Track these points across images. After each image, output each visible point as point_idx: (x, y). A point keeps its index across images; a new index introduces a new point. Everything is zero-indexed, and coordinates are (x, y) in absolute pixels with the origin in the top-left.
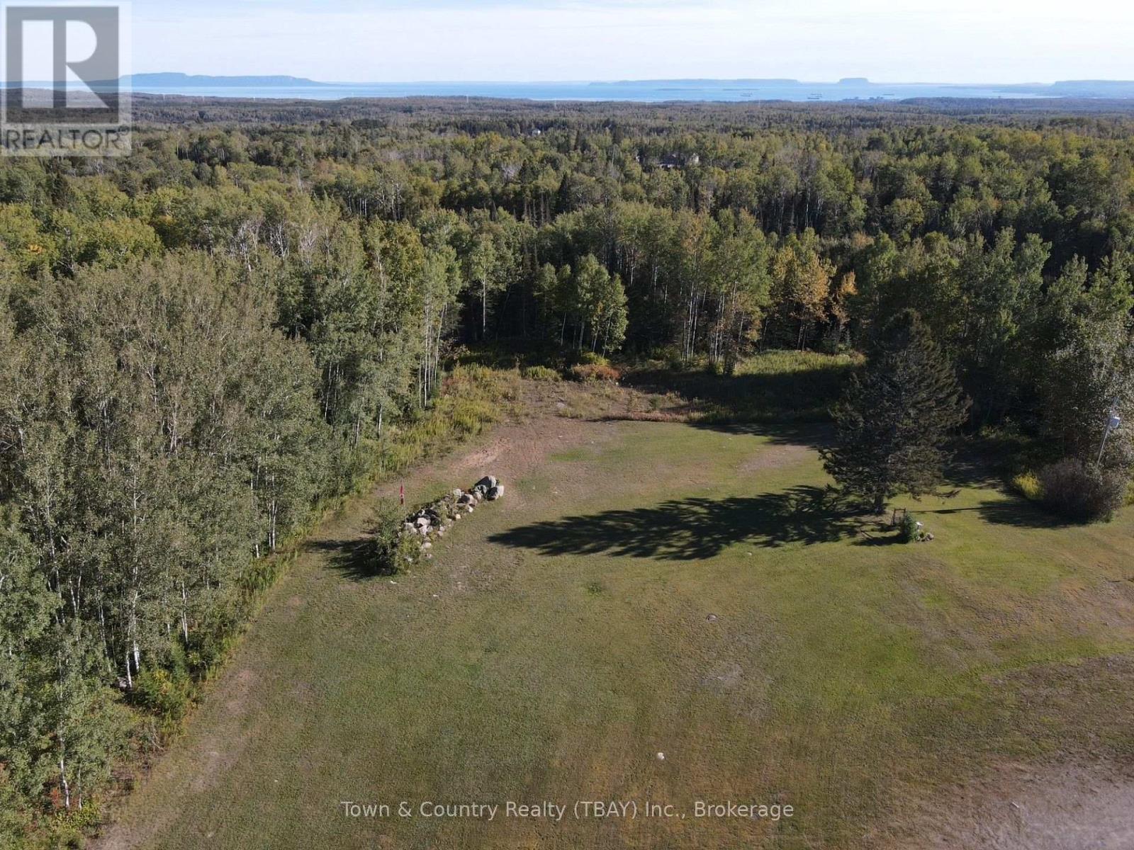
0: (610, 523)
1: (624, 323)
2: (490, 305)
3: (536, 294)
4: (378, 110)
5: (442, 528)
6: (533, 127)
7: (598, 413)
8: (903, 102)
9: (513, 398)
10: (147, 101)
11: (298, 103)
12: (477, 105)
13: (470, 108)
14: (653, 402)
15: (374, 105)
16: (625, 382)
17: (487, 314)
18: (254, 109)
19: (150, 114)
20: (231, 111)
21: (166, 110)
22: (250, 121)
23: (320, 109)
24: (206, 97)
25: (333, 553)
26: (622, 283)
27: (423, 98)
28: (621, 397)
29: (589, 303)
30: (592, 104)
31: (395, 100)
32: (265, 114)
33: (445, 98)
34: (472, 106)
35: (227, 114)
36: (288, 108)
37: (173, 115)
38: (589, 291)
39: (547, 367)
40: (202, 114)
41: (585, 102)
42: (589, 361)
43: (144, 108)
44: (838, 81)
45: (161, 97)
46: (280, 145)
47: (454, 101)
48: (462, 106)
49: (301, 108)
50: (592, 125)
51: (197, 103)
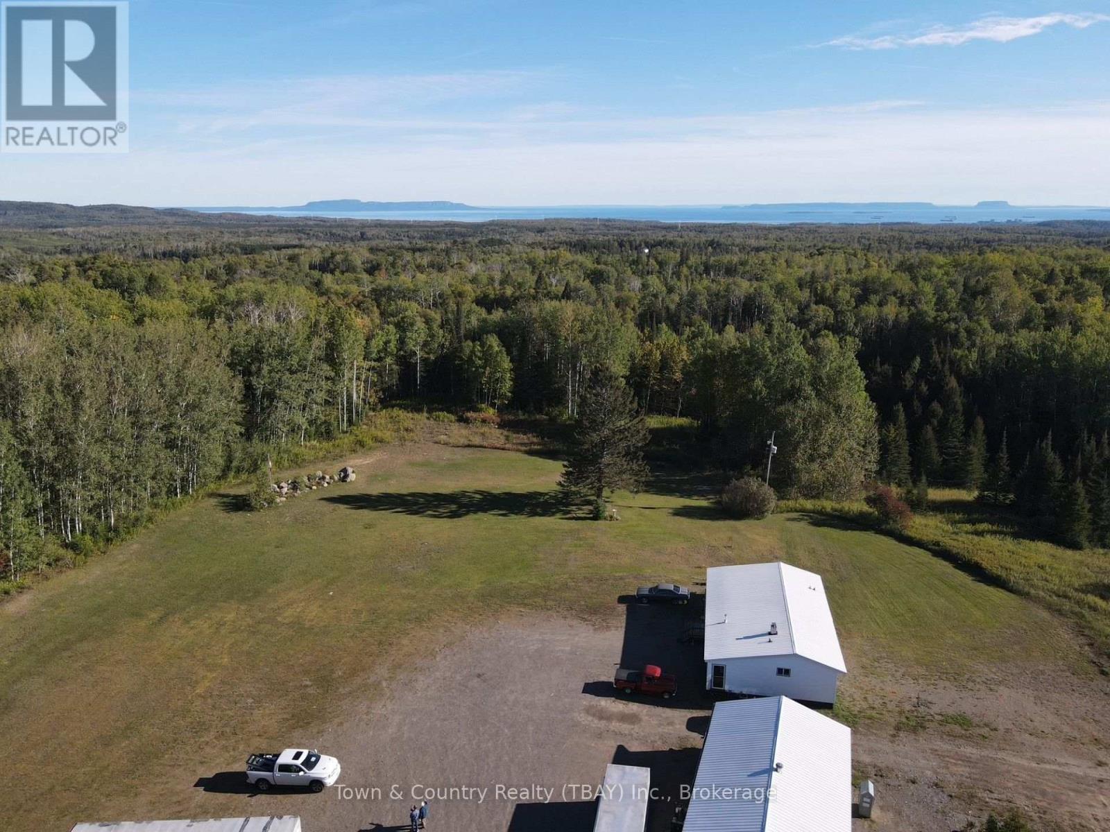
0: (409, 498)
1: (509, 384)
2: (422, 369)
3: (457, 362)
4: (515, 230)
5: (298, 492)
6: (643, 246)
7: (463, 441)
8: (1040, 224)
9: (411, 431)
10: (322, 223)
11: (447, 224)
12: (606, 226)
13: (598, 228)
14: (507, 438)
15: (513, 226)
16: (501, 426)
17: (421, 376)
18: (406, 230)
19: (320, 235)
20: (387, 231)
21: (334, 231)
22: (402, 240)
23: (463, 230)
24: (372, 220)
25: (225, 500)
26: (507, 354)
27: (557, 220)
28: (496, 435)
29: (480, 367)
30: (715, 226)
31: (533, 221)
32: (416, 234)
33: (578, 220)
34: (601, 227)
35: (384, 234)
36: (436, 229)
37: (339, 235)
38: (480, 359)
39: (448, 412)
40: (362, 234)
41: (709, 224)
42: (479, 410)
43: (317, 229)
44: (976, 204)
45: (335, 220)
46: (391, 259)
47: (586, 223)
48: (592, 227)
49: (447, 229)
50: (699, 244)
51: (364, 225)
